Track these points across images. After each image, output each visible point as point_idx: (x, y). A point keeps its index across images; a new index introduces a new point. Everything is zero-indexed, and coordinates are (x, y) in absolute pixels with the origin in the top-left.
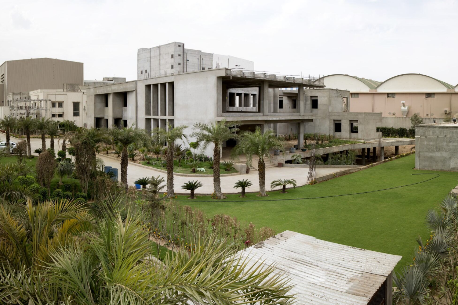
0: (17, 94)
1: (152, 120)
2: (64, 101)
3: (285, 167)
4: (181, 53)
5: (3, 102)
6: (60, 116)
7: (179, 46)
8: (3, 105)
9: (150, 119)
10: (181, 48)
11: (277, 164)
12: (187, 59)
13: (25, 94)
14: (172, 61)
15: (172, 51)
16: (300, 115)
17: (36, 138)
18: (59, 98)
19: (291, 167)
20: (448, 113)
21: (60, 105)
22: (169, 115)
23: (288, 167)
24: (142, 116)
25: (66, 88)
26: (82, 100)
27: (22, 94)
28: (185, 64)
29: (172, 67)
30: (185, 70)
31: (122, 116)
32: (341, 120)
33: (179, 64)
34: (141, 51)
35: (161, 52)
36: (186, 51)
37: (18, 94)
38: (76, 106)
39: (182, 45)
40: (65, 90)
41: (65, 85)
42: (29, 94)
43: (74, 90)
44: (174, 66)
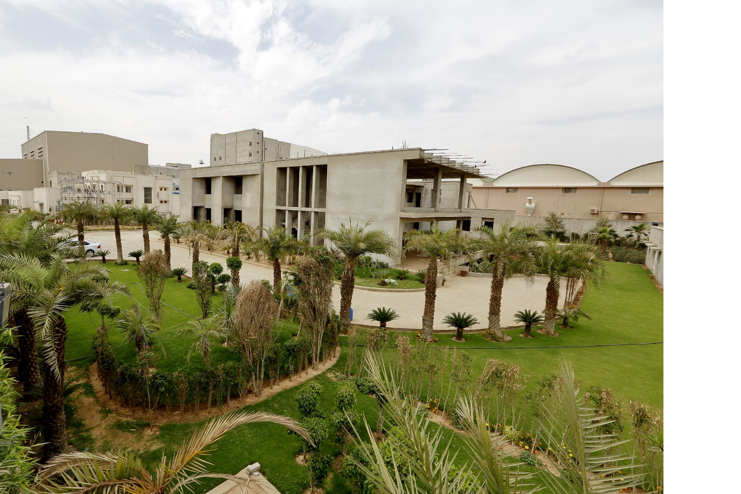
0: (63, 174)
1: (287, 212)
2: (132, 185)
3: (470, 276)
4: (260, 141)
5: (42, 182)
6: (128, 202)
7: (258, 133)
8: (43, 186)
9: (284, 211)
10: (260, 136)
11: (460, 273)
12: (266, 148)
13: (75, 174)
14: (250, 148)
15: (250, 138)
16: (461, 212)
17: (106, 230)
18: (127, 182)
19: (478, 277)
20: (596, 212)
21: (128, 189)
22: (316, 207)
23: (474, 276)
24: (271, 205)
25: (135, 170)
26: (155, 185)
27: (71, 174)
28: (263, 152)
29: (250, 155)
30: (263, 159)
31: (233, 205)
32: (493, 219)
33: (258, 152)
34: (215, 137)
35: (238, 139)
36: (264, 140)
37: (66, 173)
38: (148, 191)
39: (260, 133)
40: (133, 172)
41: (133, 166)
42: (81, 174)
43: (144, 174)
44: (252, 154)
